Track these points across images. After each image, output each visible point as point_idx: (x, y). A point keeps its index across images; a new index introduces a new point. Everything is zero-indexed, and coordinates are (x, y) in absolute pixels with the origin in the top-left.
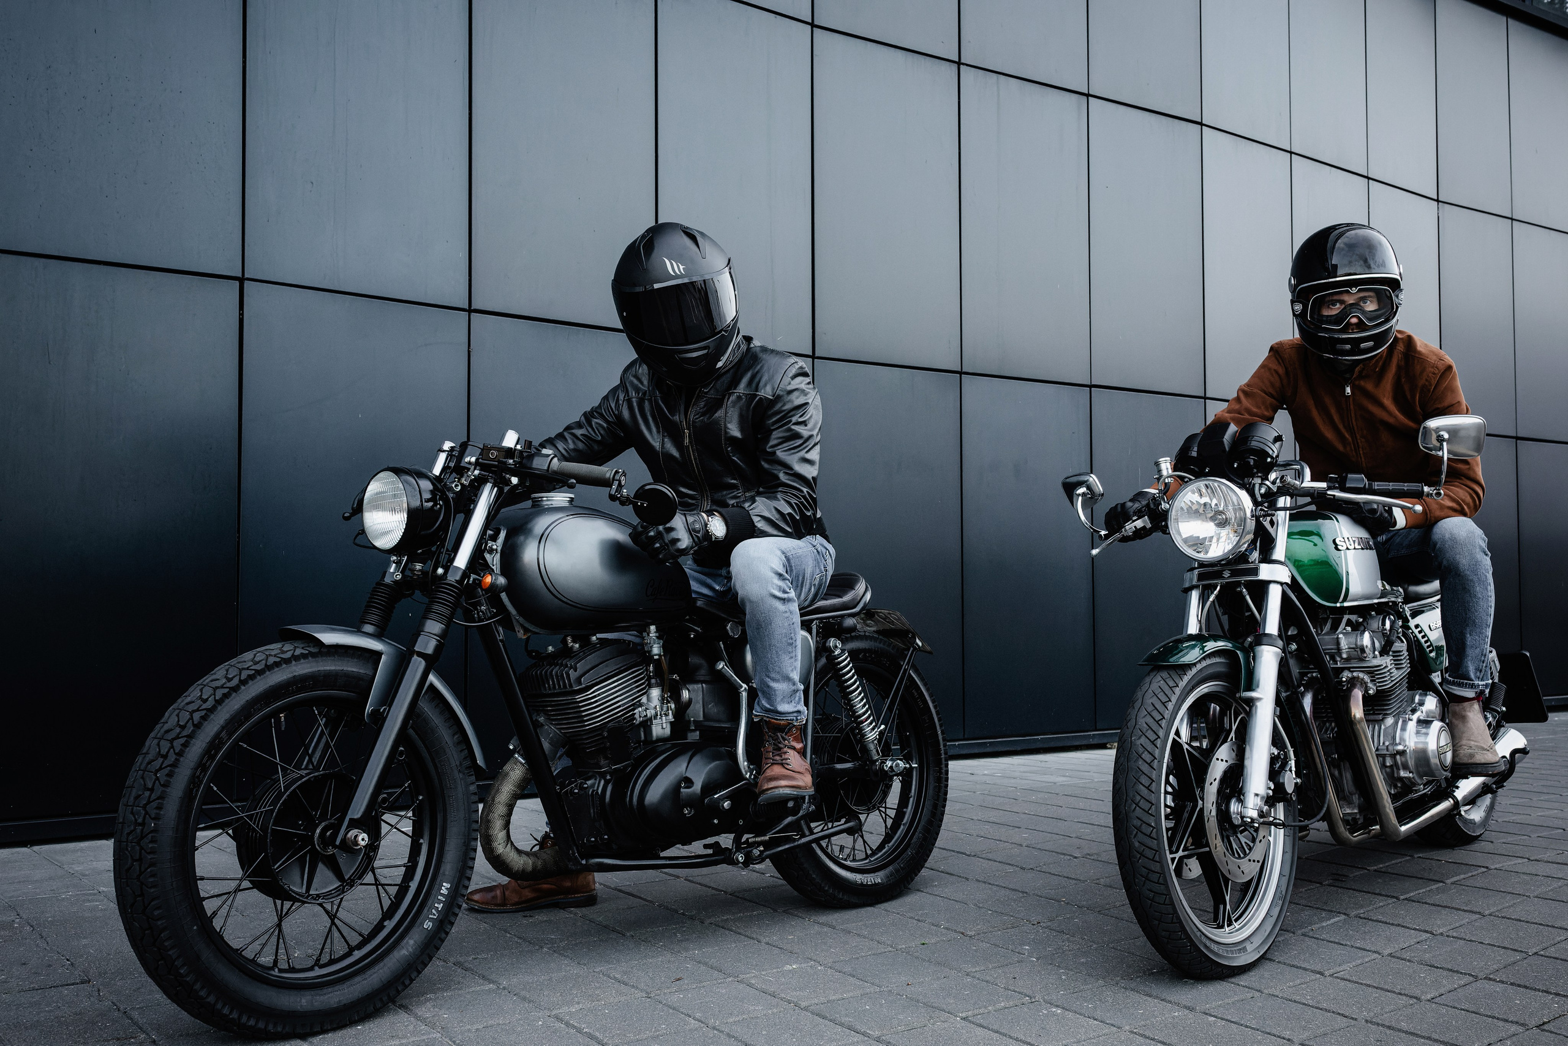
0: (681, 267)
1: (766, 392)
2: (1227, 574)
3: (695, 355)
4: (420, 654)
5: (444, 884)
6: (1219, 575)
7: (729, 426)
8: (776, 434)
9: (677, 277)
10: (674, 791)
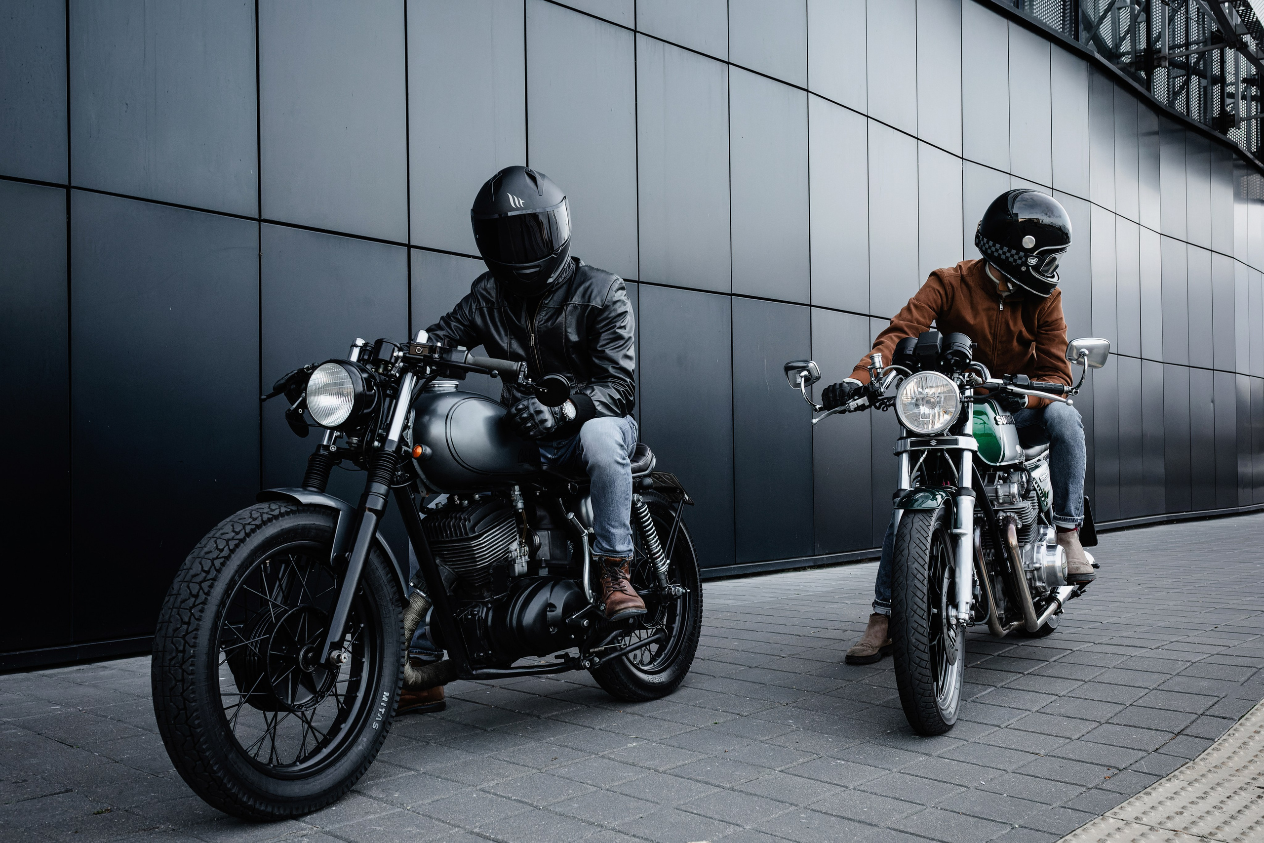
0: (521, 202)
1: (597, 302)
2: (933, 443)
3: (528, 271)
4: (371, 510)
5: (385, 693)
6: (927, 443)
7: (569, 330)
8: (605, 336)
9: (517, 209)
10: (542, 614)
